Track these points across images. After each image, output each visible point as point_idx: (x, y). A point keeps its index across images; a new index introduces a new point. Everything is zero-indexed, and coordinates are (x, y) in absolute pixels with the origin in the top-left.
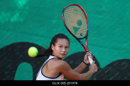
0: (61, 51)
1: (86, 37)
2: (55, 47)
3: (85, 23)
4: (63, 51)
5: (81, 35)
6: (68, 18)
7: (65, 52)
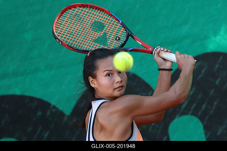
0: (113, 84)
1: (129, 35)
2: (97, 81)
3: (107, 19)
4: (116, 81)
5: (118, 39)
6: (72, 37)
7: (121, 81)
